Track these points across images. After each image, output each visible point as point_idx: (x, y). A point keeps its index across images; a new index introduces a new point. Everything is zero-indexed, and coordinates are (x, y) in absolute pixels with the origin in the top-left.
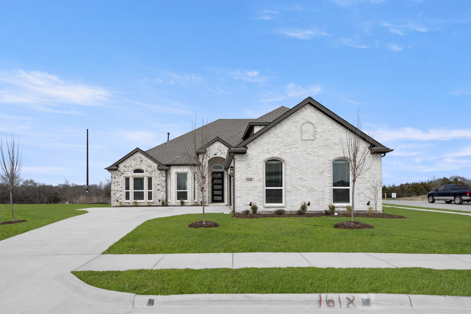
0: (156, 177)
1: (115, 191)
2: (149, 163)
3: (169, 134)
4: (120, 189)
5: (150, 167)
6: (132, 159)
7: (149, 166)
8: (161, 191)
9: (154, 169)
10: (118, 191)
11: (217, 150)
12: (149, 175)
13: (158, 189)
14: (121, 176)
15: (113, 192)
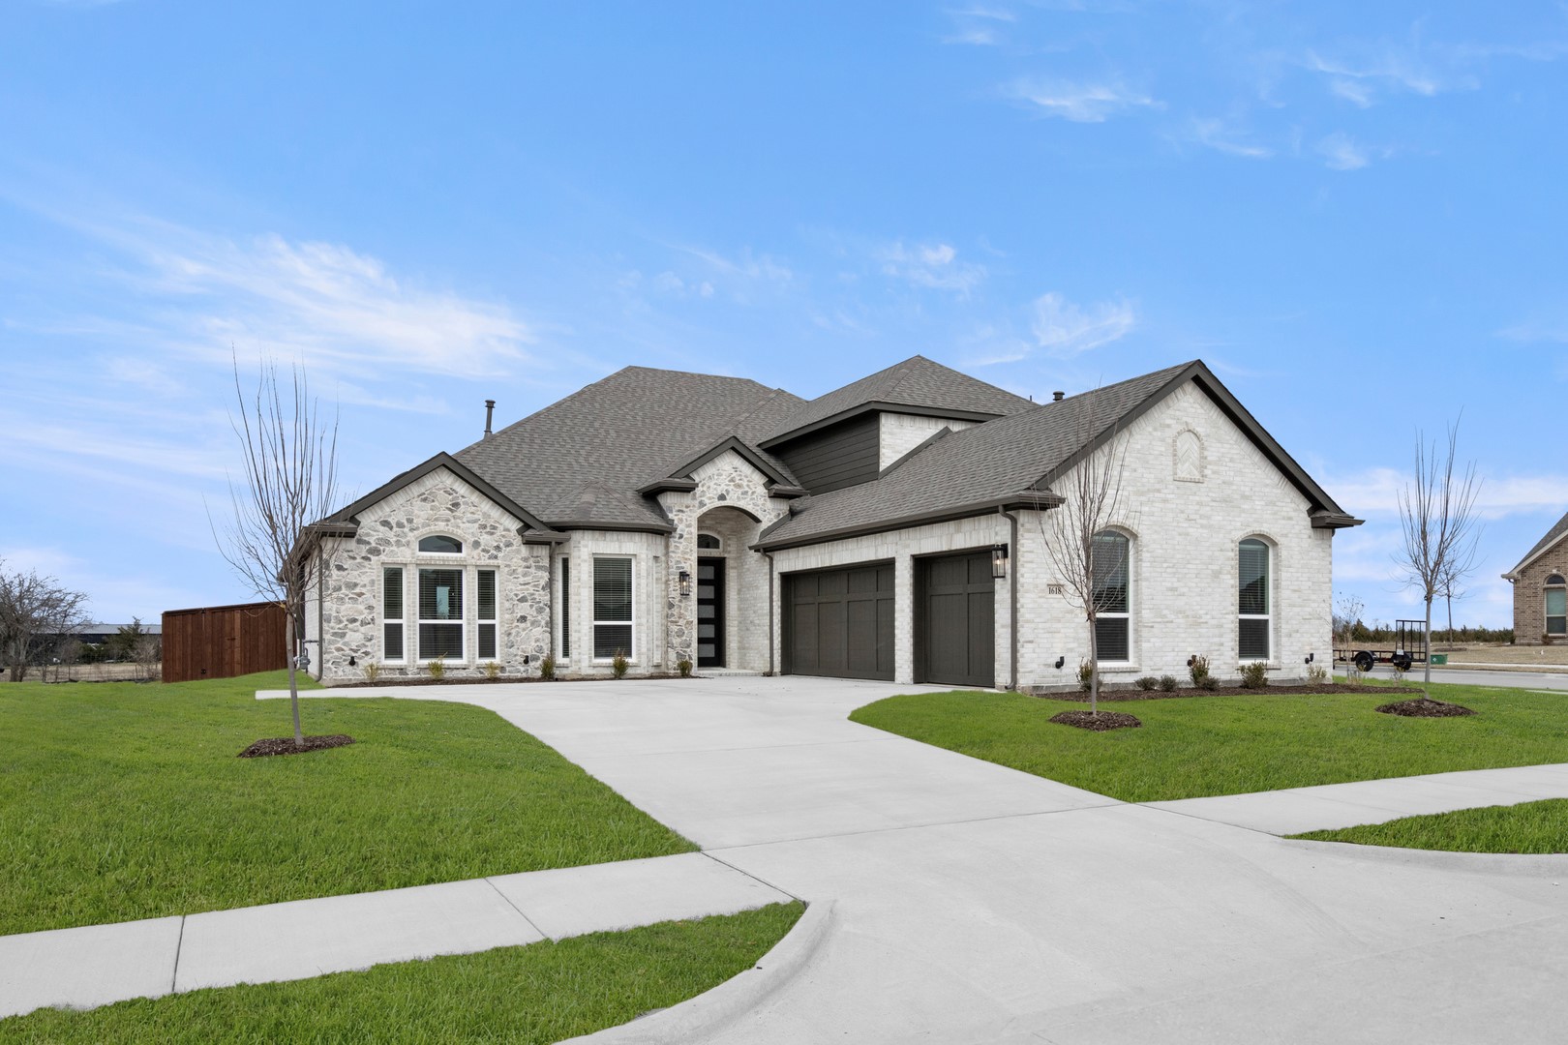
0: (514, 570)
1: (340, 622)
2: (486, 516)
3: (490, 405)
4: (361, 613)
5: (488, 530)
6: (416, 494)
7: (484, 527)
8: (533, 623)
9: (503, 540)
10: (354, 620)
11: (730, 481)
12: (485, 562)
13: (521, 617)
14: (369, 559)
15: (332, 624)
